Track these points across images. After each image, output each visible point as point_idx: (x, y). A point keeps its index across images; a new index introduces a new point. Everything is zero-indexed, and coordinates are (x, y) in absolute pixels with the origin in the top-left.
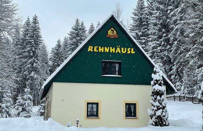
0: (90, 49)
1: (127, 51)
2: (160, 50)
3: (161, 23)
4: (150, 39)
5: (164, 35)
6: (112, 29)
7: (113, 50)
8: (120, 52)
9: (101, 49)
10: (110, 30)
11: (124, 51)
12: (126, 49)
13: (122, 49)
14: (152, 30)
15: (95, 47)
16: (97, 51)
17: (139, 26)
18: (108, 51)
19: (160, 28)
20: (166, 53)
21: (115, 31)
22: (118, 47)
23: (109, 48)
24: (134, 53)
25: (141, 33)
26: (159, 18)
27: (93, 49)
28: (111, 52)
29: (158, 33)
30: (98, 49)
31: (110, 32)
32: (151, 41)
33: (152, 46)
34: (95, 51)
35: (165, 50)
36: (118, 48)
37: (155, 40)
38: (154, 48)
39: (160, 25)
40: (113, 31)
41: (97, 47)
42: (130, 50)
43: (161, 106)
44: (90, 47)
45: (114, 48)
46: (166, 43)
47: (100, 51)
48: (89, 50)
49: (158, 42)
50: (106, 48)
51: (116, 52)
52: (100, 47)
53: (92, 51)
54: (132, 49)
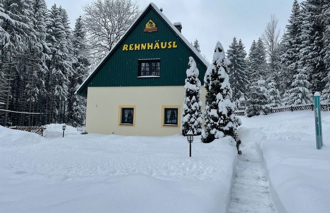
0: (125, 48)
1: (168, 45)
2: (312, 55)
3: (314, 25)
4: (302, 45)
5: (317, 38)
6: (151, 21)
7: (150, 46)
8: (158, 48)
9: (137, 47)
10: (148, 23)
11: (164, 46)
12: (166, 43)
13: (162, 43)
14: (304, 34)
15: (130, 45)
16: (133, 49)
17: (293, 34)
18: (144, 48)
19: (312, 31)
20: (319, 58)
21: (154, 24)
22: (157, 42)
23: (146, 44)
24: (176, 46)
25: (294, 41)
26: (311, 20)
27: (128, 48)
28: (148, 48)
29: (309, 37)
30: (133, 47)
31: (148, 26)
32: (304, 47)
33: (303, 52)
34: (130, 49)
35: (319, 55)
36: (157, 44)
37: (307, 45)
38: (305, 54)
39: (313, 27)
40: (152, 23)
41: (132, 45)
42: (172, 44)
43: (189, 110)
44: (125, 45)
45: (152, 44)
46: (319, 47)
47: (136, 49)
48: (124, 50)
49: (310, 47)
50: (142, 45)
51: (155, 48)
52: (136, 45)
53: (127, 49)
54: (174, 43)
